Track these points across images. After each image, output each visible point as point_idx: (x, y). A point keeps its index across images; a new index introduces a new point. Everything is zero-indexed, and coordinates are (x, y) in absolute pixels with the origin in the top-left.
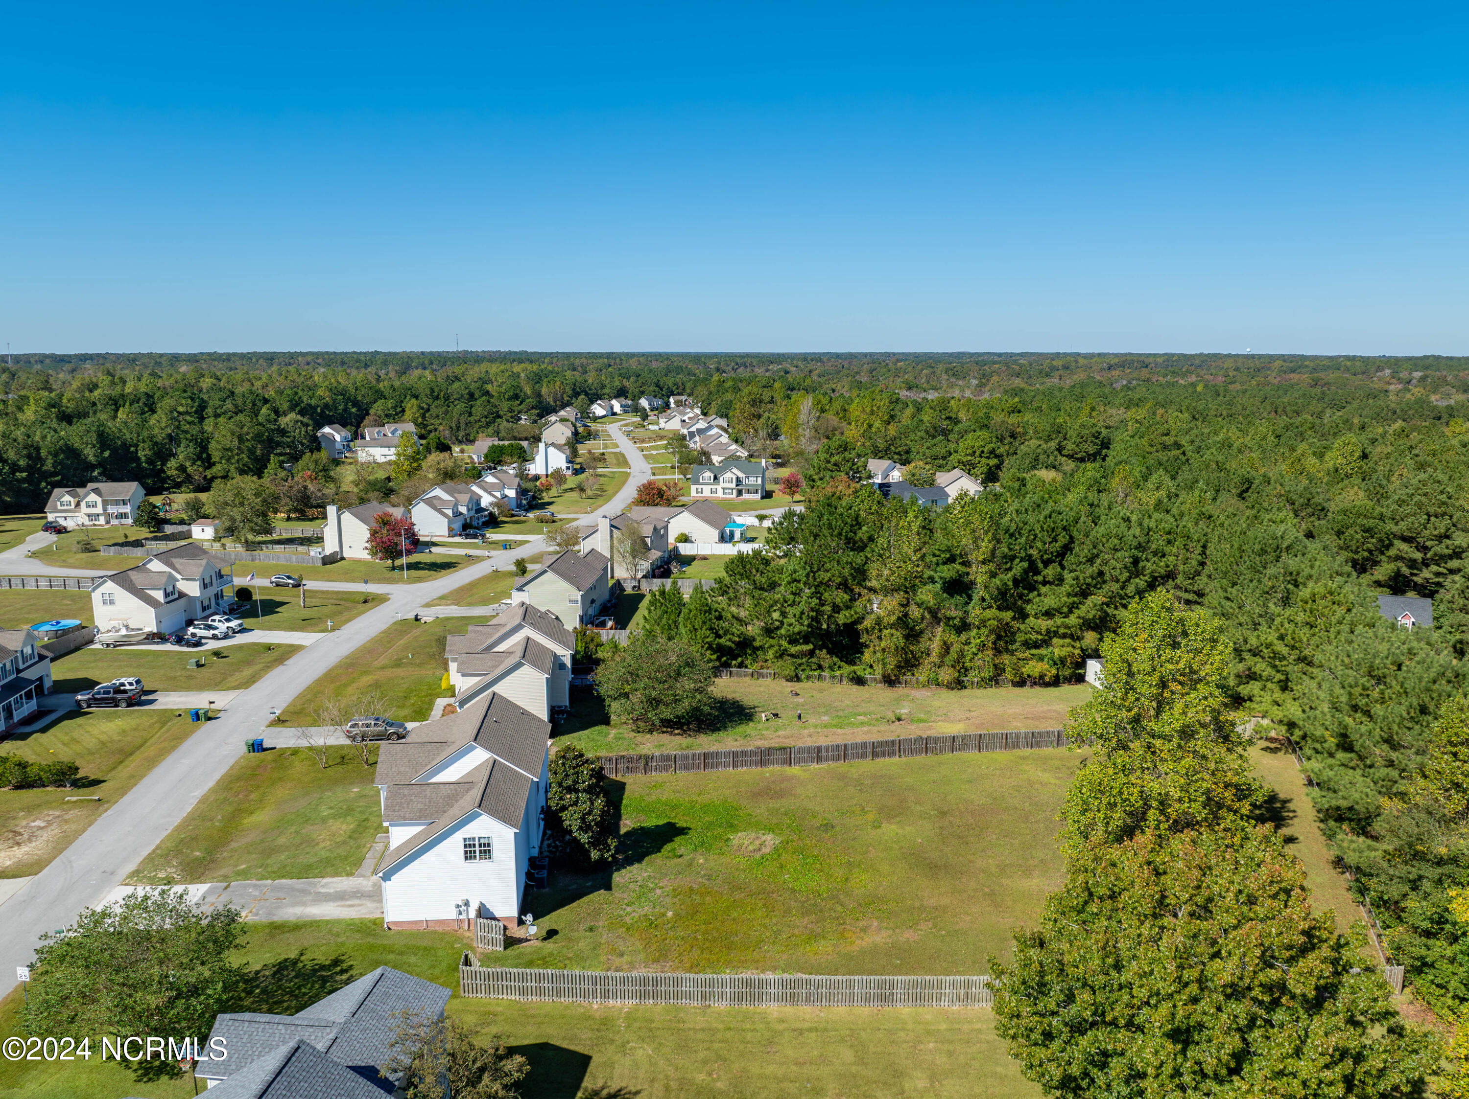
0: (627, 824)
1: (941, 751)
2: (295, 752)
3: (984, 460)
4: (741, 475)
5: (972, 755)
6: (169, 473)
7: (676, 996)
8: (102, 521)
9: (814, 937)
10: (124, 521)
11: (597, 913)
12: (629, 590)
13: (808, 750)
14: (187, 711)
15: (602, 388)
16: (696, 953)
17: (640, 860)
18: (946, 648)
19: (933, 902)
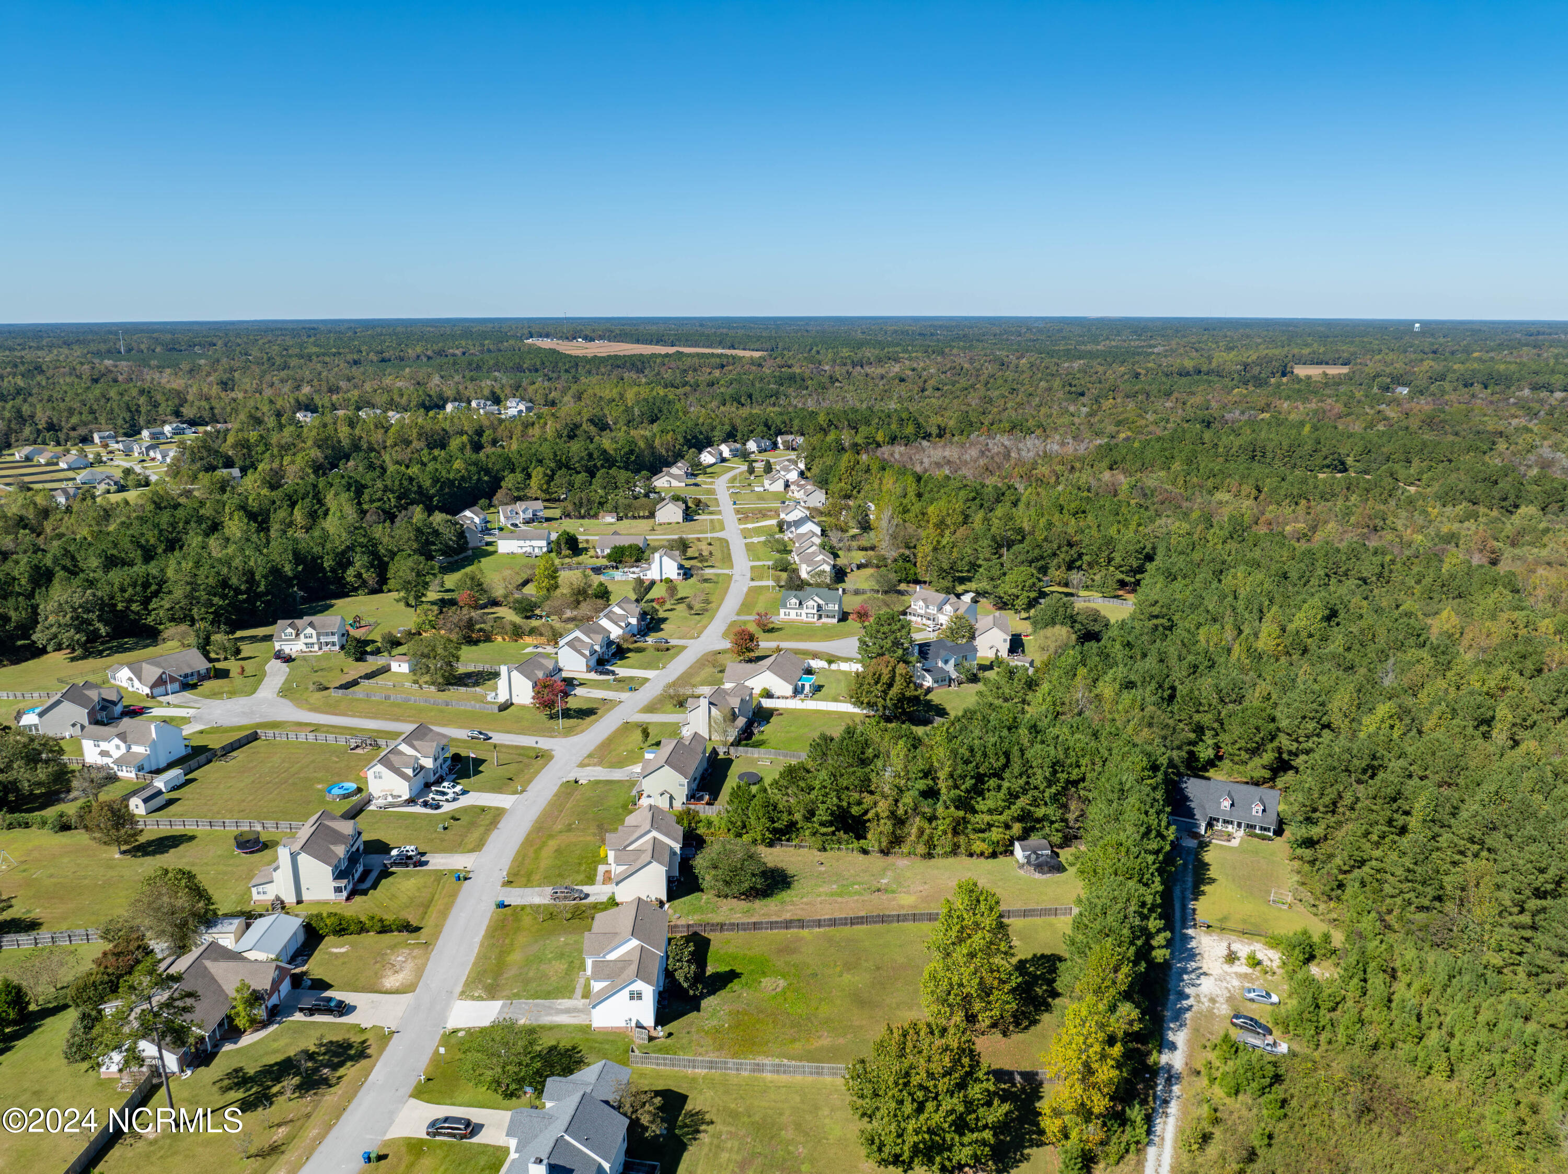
0: (710, 970)
1: (892, 921)
2: (523, 908)
3: (1025, 594)
4: (821, 602)
5: (909, 925)
6: (348, 579)
7: (726, 1069)
8: (316, 648)
9: (794, 1040)
10: (333, 648)
11: (692, 1023)
12: (721, 756)
13: (814, 921)
14: (451, 871)
15: (712, 430)
16: (737, 1048)
17: (714, 993)
18: (921, 832)
19: (857, 1023)
